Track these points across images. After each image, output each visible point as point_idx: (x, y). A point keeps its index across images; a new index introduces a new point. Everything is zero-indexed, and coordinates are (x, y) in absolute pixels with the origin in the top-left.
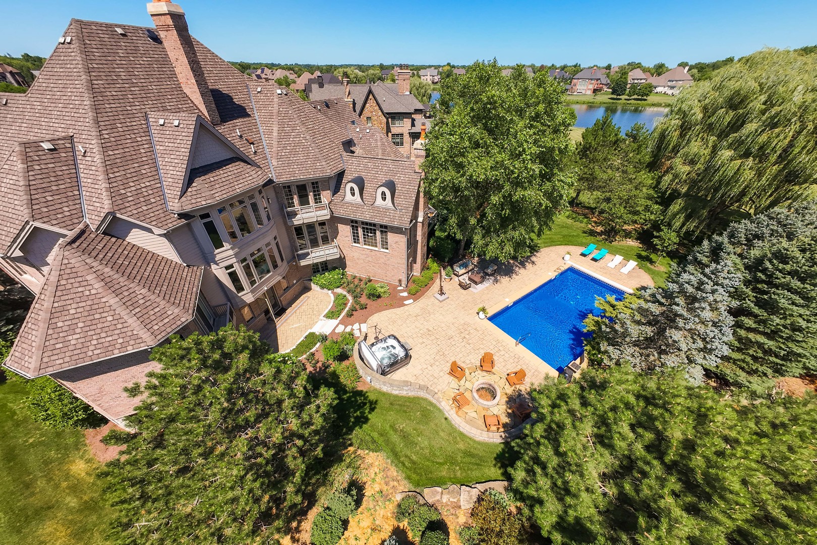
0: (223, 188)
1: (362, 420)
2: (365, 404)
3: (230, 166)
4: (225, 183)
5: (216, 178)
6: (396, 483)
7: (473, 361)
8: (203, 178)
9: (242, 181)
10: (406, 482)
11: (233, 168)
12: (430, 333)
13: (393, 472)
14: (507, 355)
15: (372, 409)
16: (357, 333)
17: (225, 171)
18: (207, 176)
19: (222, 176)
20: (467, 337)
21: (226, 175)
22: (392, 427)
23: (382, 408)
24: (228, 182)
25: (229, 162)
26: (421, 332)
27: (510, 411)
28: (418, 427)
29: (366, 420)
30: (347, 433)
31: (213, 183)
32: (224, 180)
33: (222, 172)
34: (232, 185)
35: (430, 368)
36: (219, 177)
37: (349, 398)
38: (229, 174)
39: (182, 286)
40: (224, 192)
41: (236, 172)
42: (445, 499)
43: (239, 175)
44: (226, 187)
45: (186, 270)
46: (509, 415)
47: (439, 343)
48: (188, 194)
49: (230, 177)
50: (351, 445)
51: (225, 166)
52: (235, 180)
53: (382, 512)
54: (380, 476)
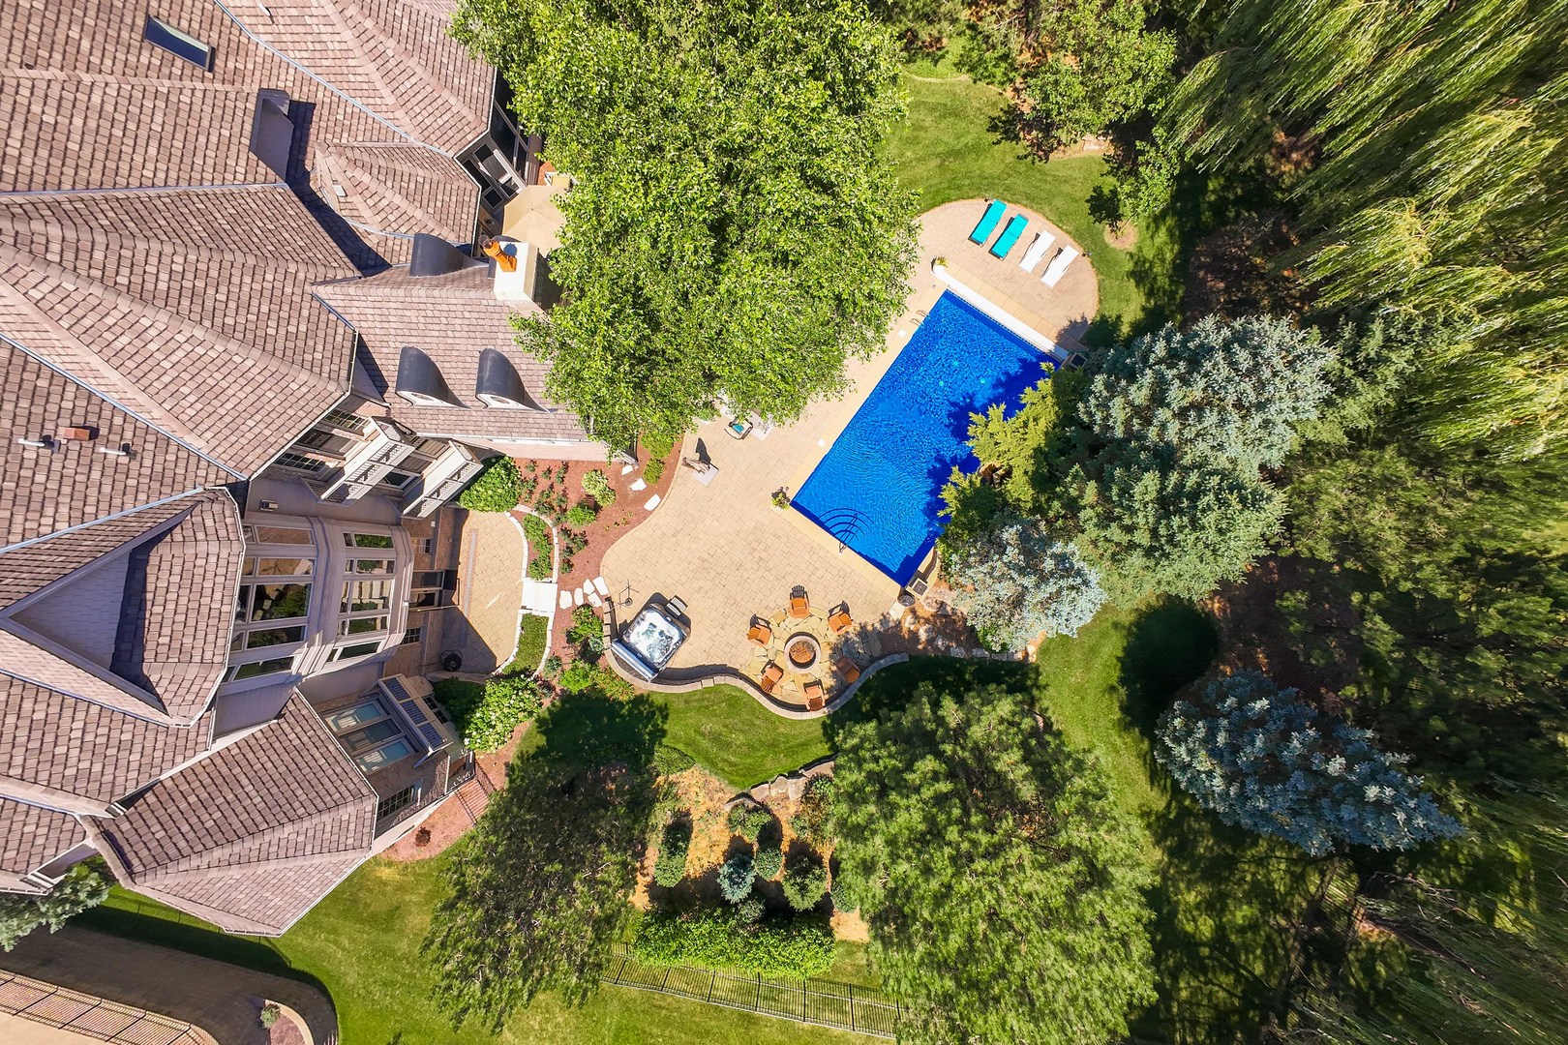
0: (200, 635)
1: (659, 734)
2: (653, 713)
3: (151, 579)
4: (191, 622)
5: (166, 631)
6: (721, 794)
7: (780, 602)
8: (149, 655)
9: (208, 584)
10: (730, 787)
11: (161, 575)
12: (706, 565)
13: (715, 782)
14: (828, 576)
15: (665, 718)
16: (596, 602)
17: (160, 600)
18: (150, 645)
19: (169, 614)
20: (764, 555)
21: (171, 606)
22: (697, 731)
23: (677, 711)
24: (192, 615)
25: (138, 575)
26: (692, 567)
27: (834, 668)
28: (727, 721)
29: (664, 733)
30: (649, 761)
31: (176, 645)
32: (181, 618)
33: (158, 609)
34: (204, 610)
35: (722, 633)
36: (168, 622)
37: (630, 711)
38: (172, 596)
39: (312, 763)
40: (211, 638)
41: (176, 579)
42: (774, 793)
43: (189, 579)
44: (202, 626)
45: (285, 726)
46: (834, 674)
47: (724, 582)
48: (166, 697)
49: (183, 600)
50: (658, 775)
51: (144, 590)
52: (195, 596)
53: (715, 828)
54: (702, 794)
